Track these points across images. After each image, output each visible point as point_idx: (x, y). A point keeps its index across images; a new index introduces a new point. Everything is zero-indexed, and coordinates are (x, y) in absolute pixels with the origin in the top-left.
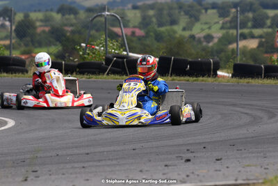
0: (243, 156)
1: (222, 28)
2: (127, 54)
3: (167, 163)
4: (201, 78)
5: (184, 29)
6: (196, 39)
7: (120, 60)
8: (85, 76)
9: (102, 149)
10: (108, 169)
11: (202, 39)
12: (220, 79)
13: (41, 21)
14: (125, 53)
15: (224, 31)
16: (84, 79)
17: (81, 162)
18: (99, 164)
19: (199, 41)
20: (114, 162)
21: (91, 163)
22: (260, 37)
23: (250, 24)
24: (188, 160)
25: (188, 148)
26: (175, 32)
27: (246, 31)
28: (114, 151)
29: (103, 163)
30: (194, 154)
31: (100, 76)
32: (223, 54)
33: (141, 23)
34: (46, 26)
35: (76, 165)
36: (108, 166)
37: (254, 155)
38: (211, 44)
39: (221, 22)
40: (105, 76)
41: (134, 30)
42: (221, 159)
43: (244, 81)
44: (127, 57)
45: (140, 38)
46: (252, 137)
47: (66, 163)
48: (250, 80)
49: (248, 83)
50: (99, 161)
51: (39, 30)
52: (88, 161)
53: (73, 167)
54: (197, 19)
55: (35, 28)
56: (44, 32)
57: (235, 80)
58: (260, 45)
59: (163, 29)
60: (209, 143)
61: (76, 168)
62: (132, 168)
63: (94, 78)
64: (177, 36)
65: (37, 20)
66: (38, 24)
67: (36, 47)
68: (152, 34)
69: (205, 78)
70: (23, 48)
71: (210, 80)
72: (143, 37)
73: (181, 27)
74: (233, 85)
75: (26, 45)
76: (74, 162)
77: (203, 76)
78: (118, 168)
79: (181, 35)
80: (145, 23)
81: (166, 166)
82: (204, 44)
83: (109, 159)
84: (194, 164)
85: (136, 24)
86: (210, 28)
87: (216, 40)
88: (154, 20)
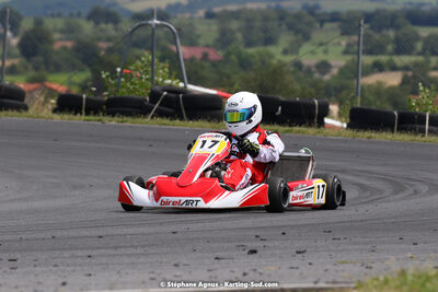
0: (340, 248)
1: (346, 52)
2: (185, 87)
3: (220, 254)
4: (297, 128)
5: (285, 52)
6: (304, 69)
7: (174, 95)
8: (116, 118)
9: (125, 231)
10: (127, 260)
11: (314, 69)
12: (327, 130)
13: (62, 31)
14: (181, 85)
15: (349, 58)
16: (113, 123)
17: (87, 249)
18: (114, 252)
19: (309, 71)
20: (139, 251)
21: (103, 251)
22: (406, 68)
23: (390, 48)
24: (253, 252)
25: (258, 234)
26: (271, 56)
27: (383, 58)
28: (143, 234)
29: (123, 251)
30: (265, 243)
31: (140, 120)
32: (344, 93)
33: (217, 41)
34: (68, 39)
35: (79, 253)
36: (128, 255)
37: (356, 247)
38: (327, 77)
39: (344, 43)
40: (148, 119)
41: (206, 50)
42: (304, 252)
43: (364, 135)
44: (184, 91)
45: (214, 64)
46: (361, 221)
47: (64, 249)
48: (373, 135)
49: (369, 138)
50: (116, 248)
51: (57, 46)
52: (98, 248)
53: (72, 256)
54: (307, 38)
55: (51, 42)
56: (65, 48)
57: (350, 132)
58: (405, 81)
59: (251, 51)
60: (292, 227)
61: (78, 257)
62: (165, 260)
63: (129, 122)
64: (274, 62)
65: (55, 30)
66: (56, 36)
67: (51, 72)
68: (233, 57)
69: (303, 129)
70: (32, 73)
71: (311, 131)
72: (220, 62)
73: (280, 49)
74: (345, 141)
75: (36, 68)
76: (77, 249)
77: (300, 125)
78: (142, 259)
79: (279, 61)
80: (224, 40)
81: (217, 258)
82: (317, 76)
83: (132, 246)
84: (260, 257)
85: (210, 41)
86: (326, 52)
87: (335, 71)
88: (239, 36)
